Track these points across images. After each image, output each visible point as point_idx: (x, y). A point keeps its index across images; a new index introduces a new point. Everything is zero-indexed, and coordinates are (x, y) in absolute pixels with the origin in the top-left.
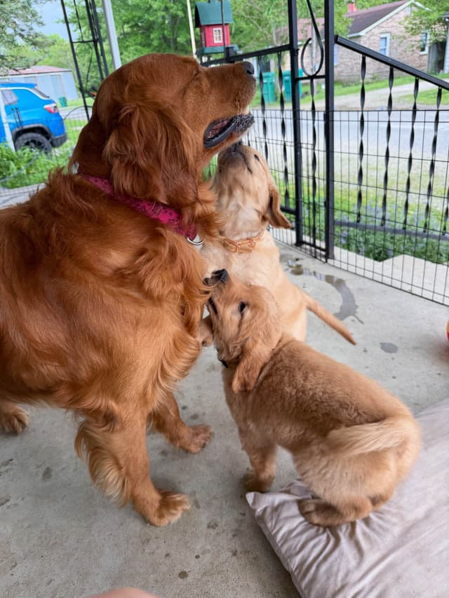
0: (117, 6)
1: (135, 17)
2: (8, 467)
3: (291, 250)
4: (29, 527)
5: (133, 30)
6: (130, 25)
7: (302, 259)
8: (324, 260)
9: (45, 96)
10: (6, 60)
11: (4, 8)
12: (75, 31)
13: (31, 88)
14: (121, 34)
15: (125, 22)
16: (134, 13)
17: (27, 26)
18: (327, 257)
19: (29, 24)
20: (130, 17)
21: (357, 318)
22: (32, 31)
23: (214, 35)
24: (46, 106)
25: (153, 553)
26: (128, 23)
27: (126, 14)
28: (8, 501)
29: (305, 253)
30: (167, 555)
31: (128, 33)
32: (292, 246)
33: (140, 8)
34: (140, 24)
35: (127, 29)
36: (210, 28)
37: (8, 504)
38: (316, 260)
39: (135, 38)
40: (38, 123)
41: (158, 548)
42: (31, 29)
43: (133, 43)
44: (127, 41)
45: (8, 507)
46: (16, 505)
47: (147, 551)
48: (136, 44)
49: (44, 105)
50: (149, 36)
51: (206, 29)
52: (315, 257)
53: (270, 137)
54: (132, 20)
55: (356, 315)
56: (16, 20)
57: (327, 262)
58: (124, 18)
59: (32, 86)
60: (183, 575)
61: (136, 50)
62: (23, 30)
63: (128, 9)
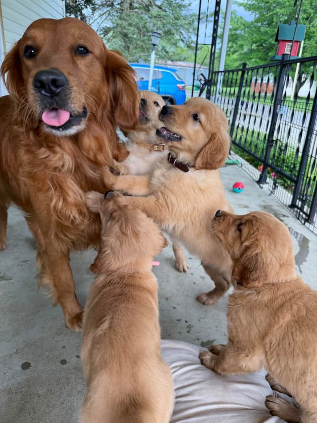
0: (252, 31)
1: (261, 39)
2: (24, 264)
3: (284, 208)
4: (10, 297)
5: (258, 48)
6: (257, 45)
7: (288, 217)
8: (303, 222)
9: (180, 78)
10: (168, 54)
11: (177, 23)
12: (219, 43)
13: (173, 72)
14: (249, 50)
15: (253, 42)
16: (262, 37)
17: (188, 35)
18: (307, 221)
19: (189, 34)
20: (258, 39)
21: (300, 268)
22: (190, 39)
23: (286, 48)
24: (178, 85)
25: (57, 342)
26: (256, 43)
27: (257, 37)
28: (11, 279)
29: (293, 213)
30: (64, 347)
31: (254, 50)
32: (286, 206)
33: (268, 34)
34: (264, 45)
35: (254, 46)
36: (284, 43)
37: (10, 281)
38: (298, 221)
39: (257, 53)
40: (168, 94)
41: (62, 340)
42: (190, 38)
43: (255, 56)
44: (251, 55)
45: (9, 283)
46: (13, 283)
47: (56, 339)
48: (257, 58)
49: (177, 84)
50: (268, 54)
51: (281, 43)
52: (298, 219)
53: (295, 123)
54: (260, 41)
55: (301, 266)
56: (182, 31)
57: (304, 224)
58: (254, 39)
59: (174, 71)
60: (64, 362)
61: (256, 62)
62: (185, 38)
63: (259, 34)
